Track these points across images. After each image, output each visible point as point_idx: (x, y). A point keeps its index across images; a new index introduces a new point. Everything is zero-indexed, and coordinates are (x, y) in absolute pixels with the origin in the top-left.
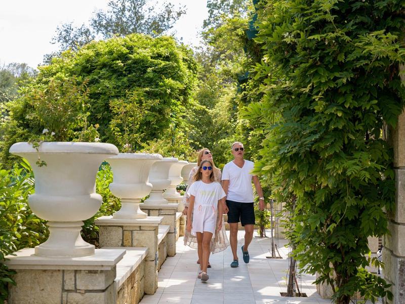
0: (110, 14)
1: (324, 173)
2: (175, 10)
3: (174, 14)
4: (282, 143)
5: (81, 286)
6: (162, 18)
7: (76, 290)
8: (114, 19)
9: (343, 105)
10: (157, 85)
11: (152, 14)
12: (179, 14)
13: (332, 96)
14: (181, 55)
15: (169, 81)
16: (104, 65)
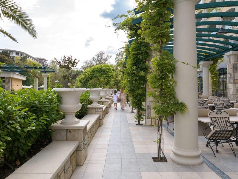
0: (96, 57)
1: (135, 92)
2: (109, 56)
3: (109, 57)
4: (129, 88)
5: (98, 110)
6: (107, 58)
7: (97, 111)
8: (97, 58)
9: (137, 82)
10: (107, 74)
11: (104, 57)
12: (110, 57)
13: (136, 81)
14: (111, 68)
15: (109, 74)
16: (96, 71)
